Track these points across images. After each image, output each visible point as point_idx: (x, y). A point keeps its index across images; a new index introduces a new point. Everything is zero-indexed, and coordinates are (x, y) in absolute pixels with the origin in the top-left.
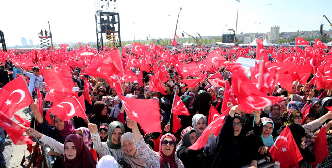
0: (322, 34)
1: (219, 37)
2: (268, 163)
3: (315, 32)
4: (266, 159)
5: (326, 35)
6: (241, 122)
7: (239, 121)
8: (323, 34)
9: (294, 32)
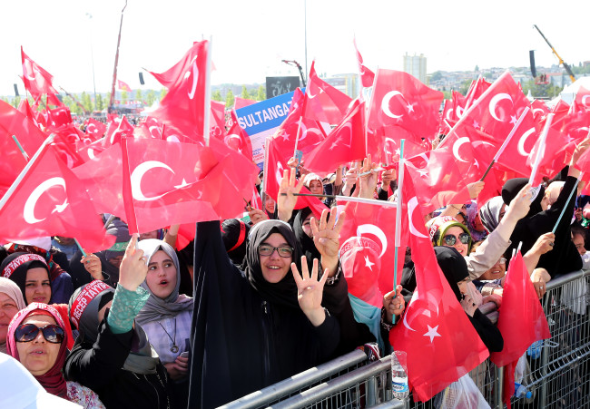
0: (534, 75)
1: (256, 86)
2: (372, 361)
3: (519, 70)
4: (367, 350)
5: (543, 78)
6: (289, 244)
7: (283, 241)
8: (538, 77)
9: (467, 73)
